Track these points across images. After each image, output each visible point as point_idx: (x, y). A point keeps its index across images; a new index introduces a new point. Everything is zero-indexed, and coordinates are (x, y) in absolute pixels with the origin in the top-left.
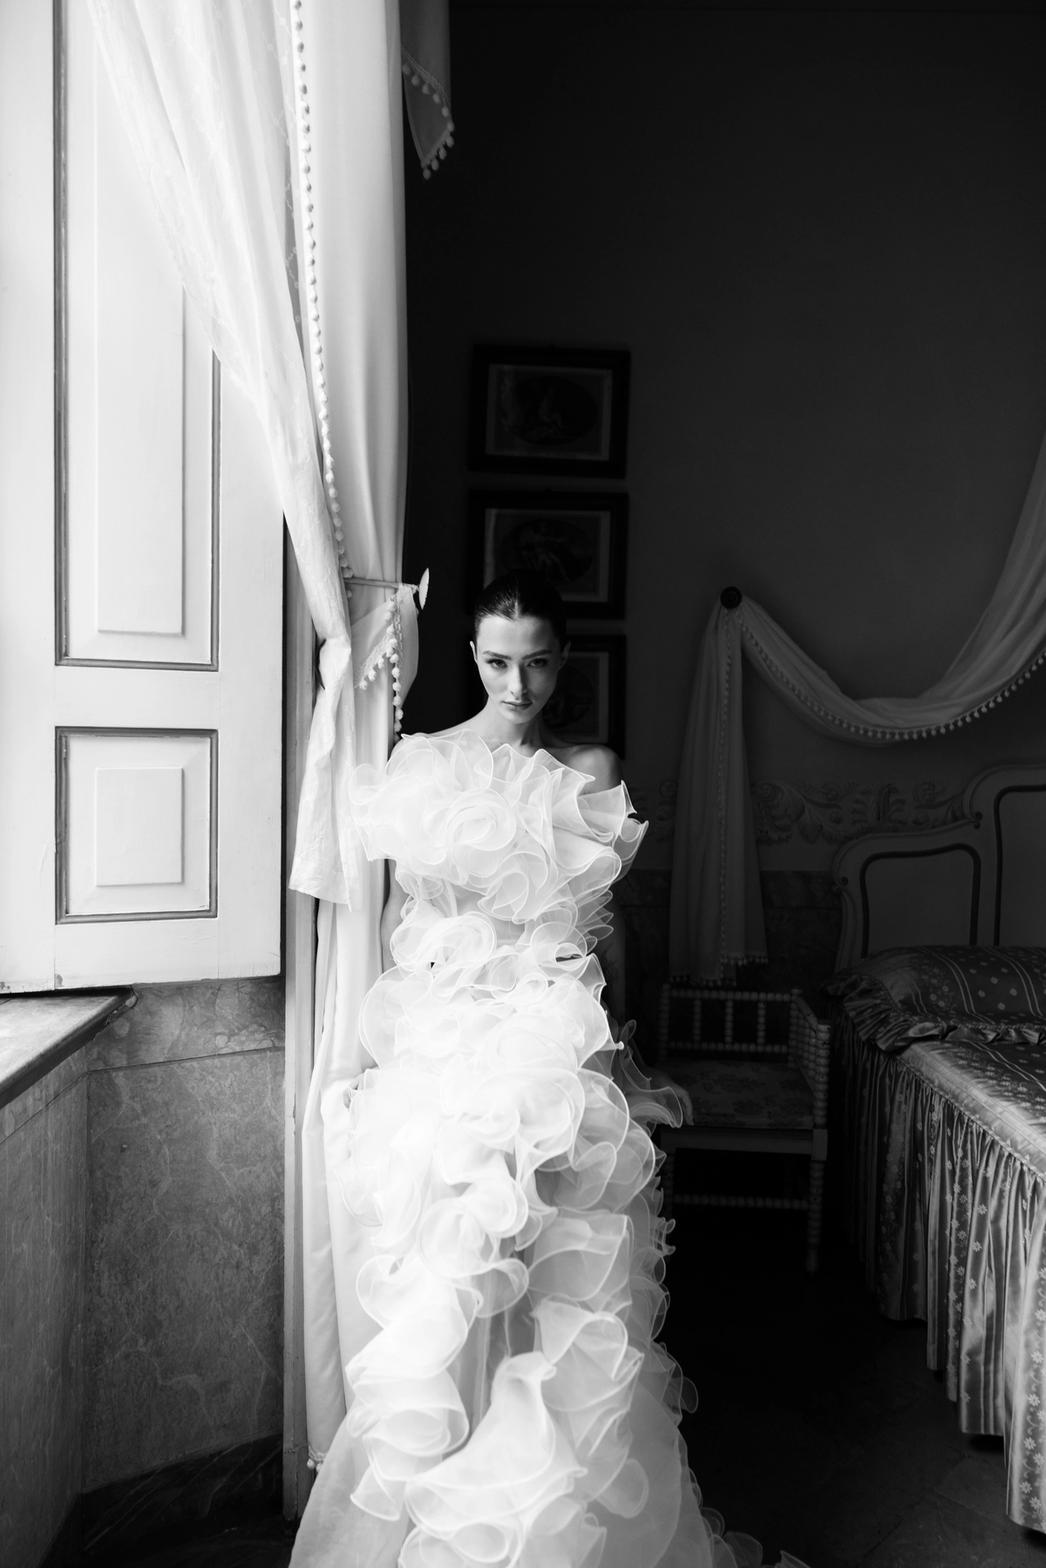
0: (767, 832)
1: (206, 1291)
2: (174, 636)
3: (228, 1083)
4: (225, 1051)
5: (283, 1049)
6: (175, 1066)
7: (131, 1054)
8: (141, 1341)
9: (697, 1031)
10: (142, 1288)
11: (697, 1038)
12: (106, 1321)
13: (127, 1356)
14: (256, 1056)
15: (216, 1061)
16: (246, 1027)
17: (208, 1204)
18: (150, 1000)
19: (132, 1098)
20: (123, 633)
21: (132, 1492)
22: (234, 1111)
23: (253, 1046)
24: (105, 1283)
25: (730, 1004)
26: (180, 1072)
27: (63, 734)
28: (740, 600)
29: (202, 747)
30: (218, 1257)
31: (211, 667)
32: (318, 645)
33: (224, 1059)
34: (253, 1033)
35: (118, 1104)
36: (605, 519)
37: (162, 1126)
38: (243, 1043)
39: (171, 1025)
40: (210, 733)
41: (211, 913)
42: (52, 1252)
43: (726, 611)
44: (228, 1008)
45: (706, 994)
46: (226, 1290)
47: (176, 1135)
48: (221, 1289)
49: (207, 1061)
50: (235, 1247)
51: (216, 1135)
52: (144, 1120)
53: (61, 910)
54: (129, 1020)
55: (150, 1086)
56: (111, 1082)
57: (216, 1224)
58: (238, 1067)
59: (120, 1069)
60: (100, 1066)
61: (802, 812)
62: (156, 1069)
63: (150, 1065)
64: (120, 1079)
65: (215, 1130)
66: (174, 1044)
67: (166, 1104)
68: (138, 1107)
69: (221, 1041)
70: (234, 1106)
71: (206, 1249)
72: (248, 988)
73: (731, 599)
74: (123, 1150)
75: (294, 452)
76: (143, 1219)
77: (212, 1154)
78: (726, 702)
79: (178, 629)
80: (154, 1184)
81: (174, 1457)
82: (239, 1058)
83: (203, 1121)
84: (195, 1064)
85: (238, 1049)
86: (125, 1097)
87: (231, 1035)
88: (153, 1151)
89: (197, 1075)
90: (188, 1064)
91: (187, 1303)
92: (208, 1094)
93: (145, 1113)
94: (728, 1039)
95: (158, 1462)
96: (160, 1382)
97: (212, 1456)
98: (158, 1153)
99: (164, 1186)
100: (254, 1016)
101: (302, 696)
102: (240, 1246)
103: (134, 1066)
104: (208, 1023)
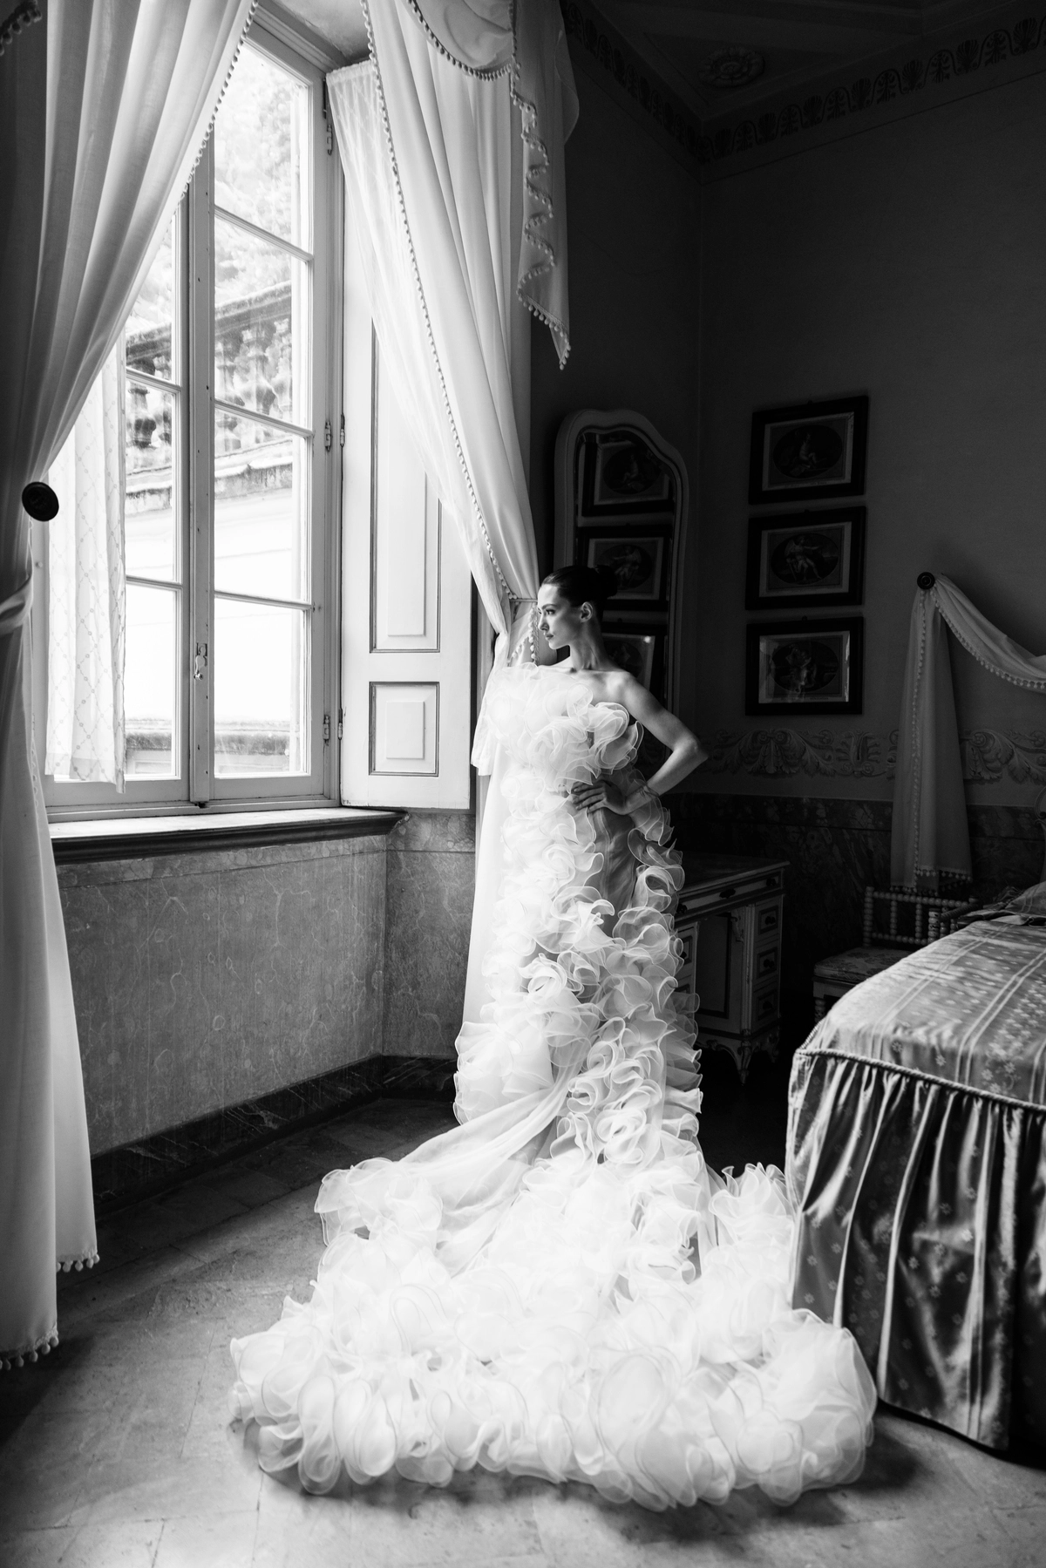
0: (979, 773)
1: (442, 973)
2: (421, 636)
3: (454, 867)
4: (452, 850)
5: (474, 853)
6: (427, 854)
7: (407, 845)
8: (410, 989)
9: (893, 926)
10: (411, 962)
11: (893, 931)
12: (394, 974)
13: (404, 995)
14: (468, 855)
15: (448, 855)
16: (463, 839)
17: (443, 928)
18: (416, 818)
19: (407, 866)
20: (407, 636)
21: (405, 1064)
22: (457, 882)
23: (466, 850)
24: (394, 955)
25: (918, 906)
26: (430, 858)
27: (372, 686)
28: (933, 582)
29: (432, 691)
30: (448, 957)
31: (437, 650)
32: (496, 635)
33: (452, 854)
34: (466, 843)
35: (400, 868)
36: (848, 527)
37: (421, 883)
38: (461, 847)
39: (426, 833)
40: (436, 684)
41: (436, 774)
42: (357, 924)
43: (922, 592)
44: (454, 827)
45: (900, 897)
46: (452, 976)
47: (428, 889)
48: (449, 974)
49: (444, 854)
50: (457, 954)
51: (447, 894)
52: (412, 879)
53: (371, 769)
54: (406, 827)
55: (415, 862)
56: (397, 856)
57: (447, 940)
58: (459, 859)
59: (401, 851)
60: (393, 848)
61: (1012, 756)
62: (419, 855)
63: (415, 851)
64: (401, 855)
65: (447, 890)
66: (427, 843)
67: (423, 872)
68: (409, 871)
69: (450, 845)
70: (457, 880)
71: (442, 951)
72: (464, 819)
73: (926, 582)
74: (402, 891)
75: (471, 537)
76: (412, 928)
77: (445, 903)
78: (920, 664)
79: (422, 632)
80: (417, 912)
81: (425, 1054)
82: (459, 855)
83: (441, 884)
84: (437, 854)
85: (459, 850)
86: (404, 865)
87: (455, 842)
88: (416, 895)
89: (438, 860)
90: (434, 854)
91: (432, 977)
92: (443, 871)
93: (412, 875)
94: (917, 935)
95: (417, 1053)
96: (419, 1013)
97: (445, 1061)
98: (419, 896)
99: (422, 914)
100: (467, 834)
101: (485, 664)
102: (460, 954)
103: (408, 851)
104: (444, 834)
